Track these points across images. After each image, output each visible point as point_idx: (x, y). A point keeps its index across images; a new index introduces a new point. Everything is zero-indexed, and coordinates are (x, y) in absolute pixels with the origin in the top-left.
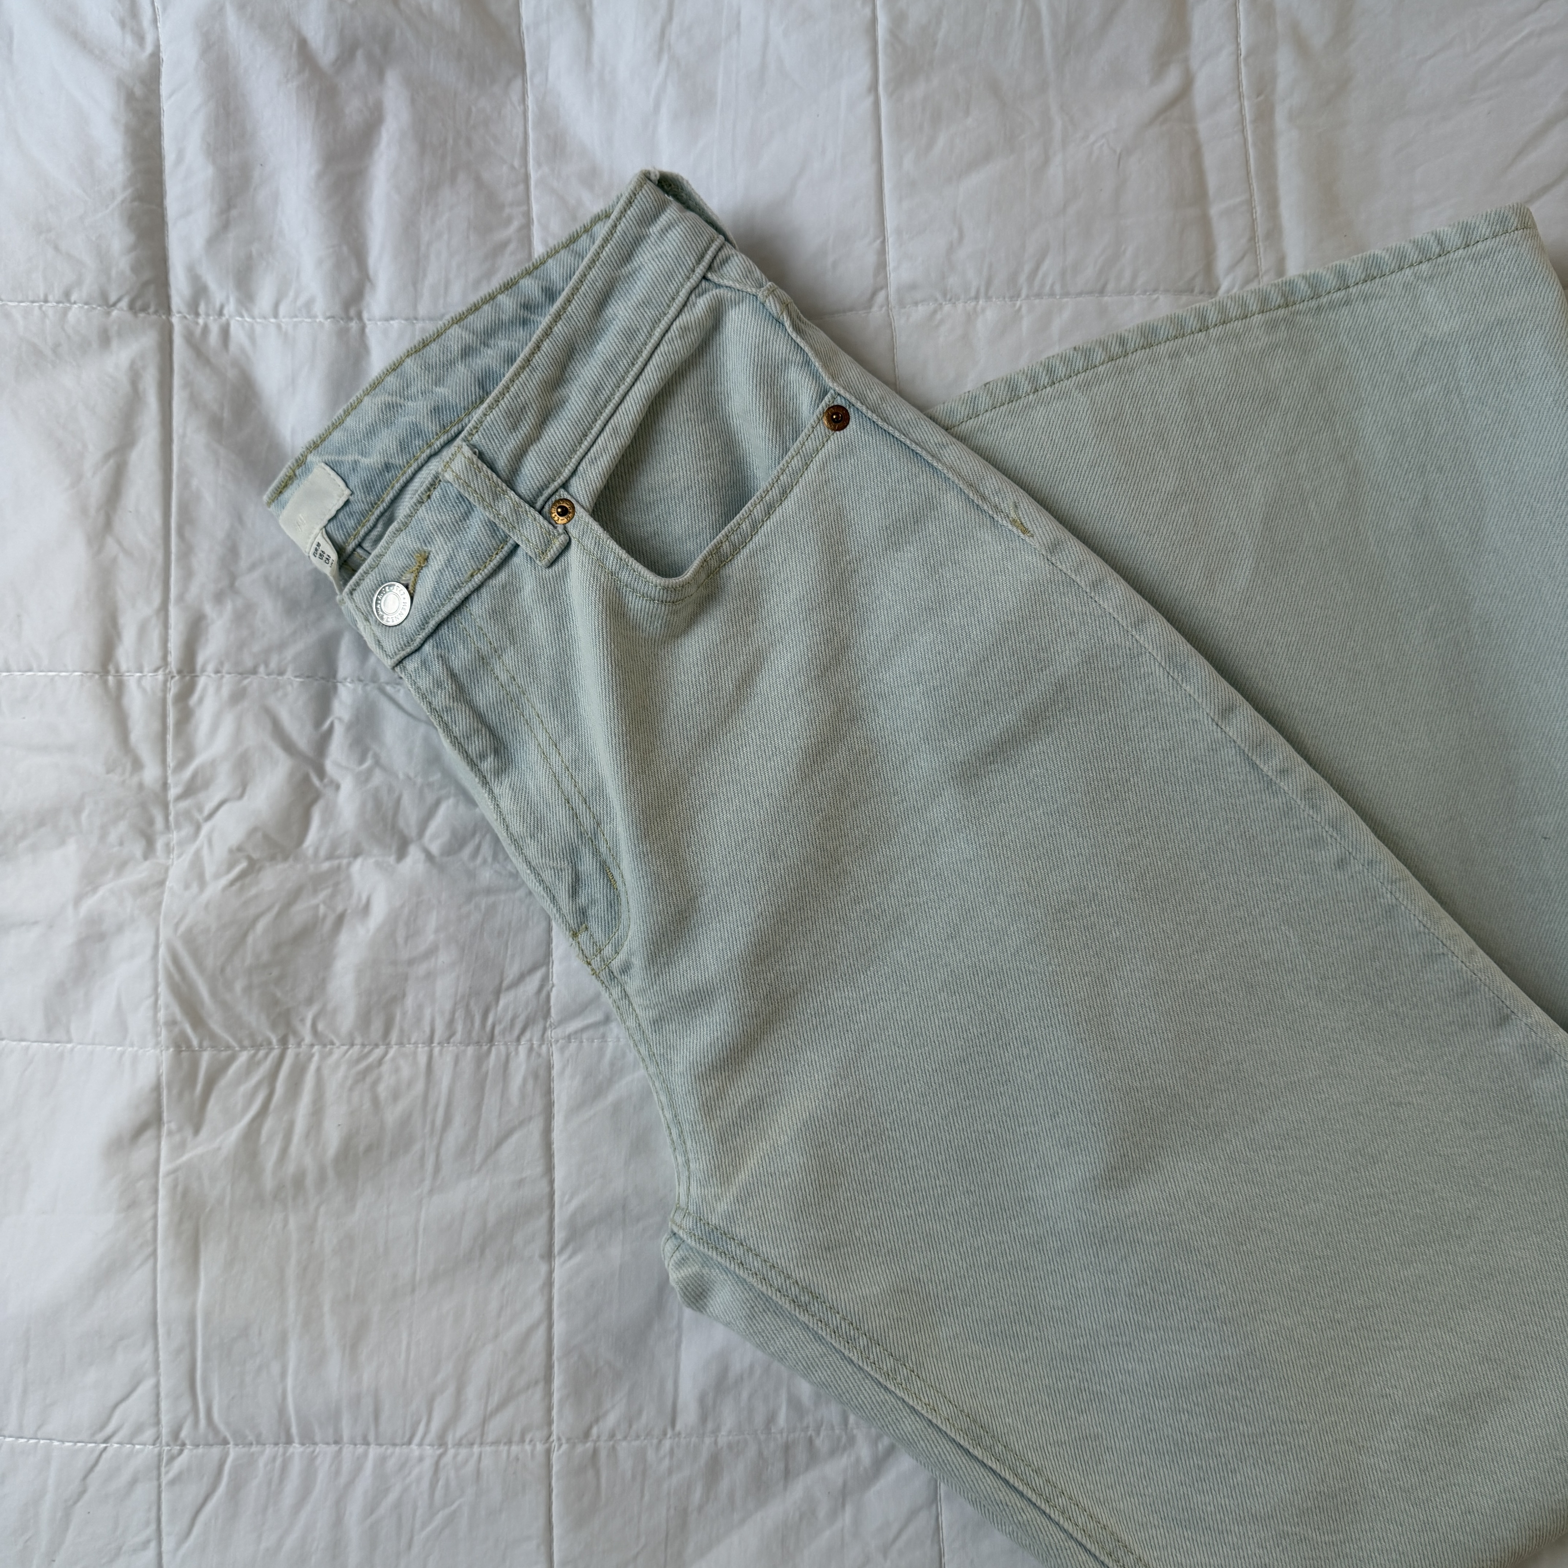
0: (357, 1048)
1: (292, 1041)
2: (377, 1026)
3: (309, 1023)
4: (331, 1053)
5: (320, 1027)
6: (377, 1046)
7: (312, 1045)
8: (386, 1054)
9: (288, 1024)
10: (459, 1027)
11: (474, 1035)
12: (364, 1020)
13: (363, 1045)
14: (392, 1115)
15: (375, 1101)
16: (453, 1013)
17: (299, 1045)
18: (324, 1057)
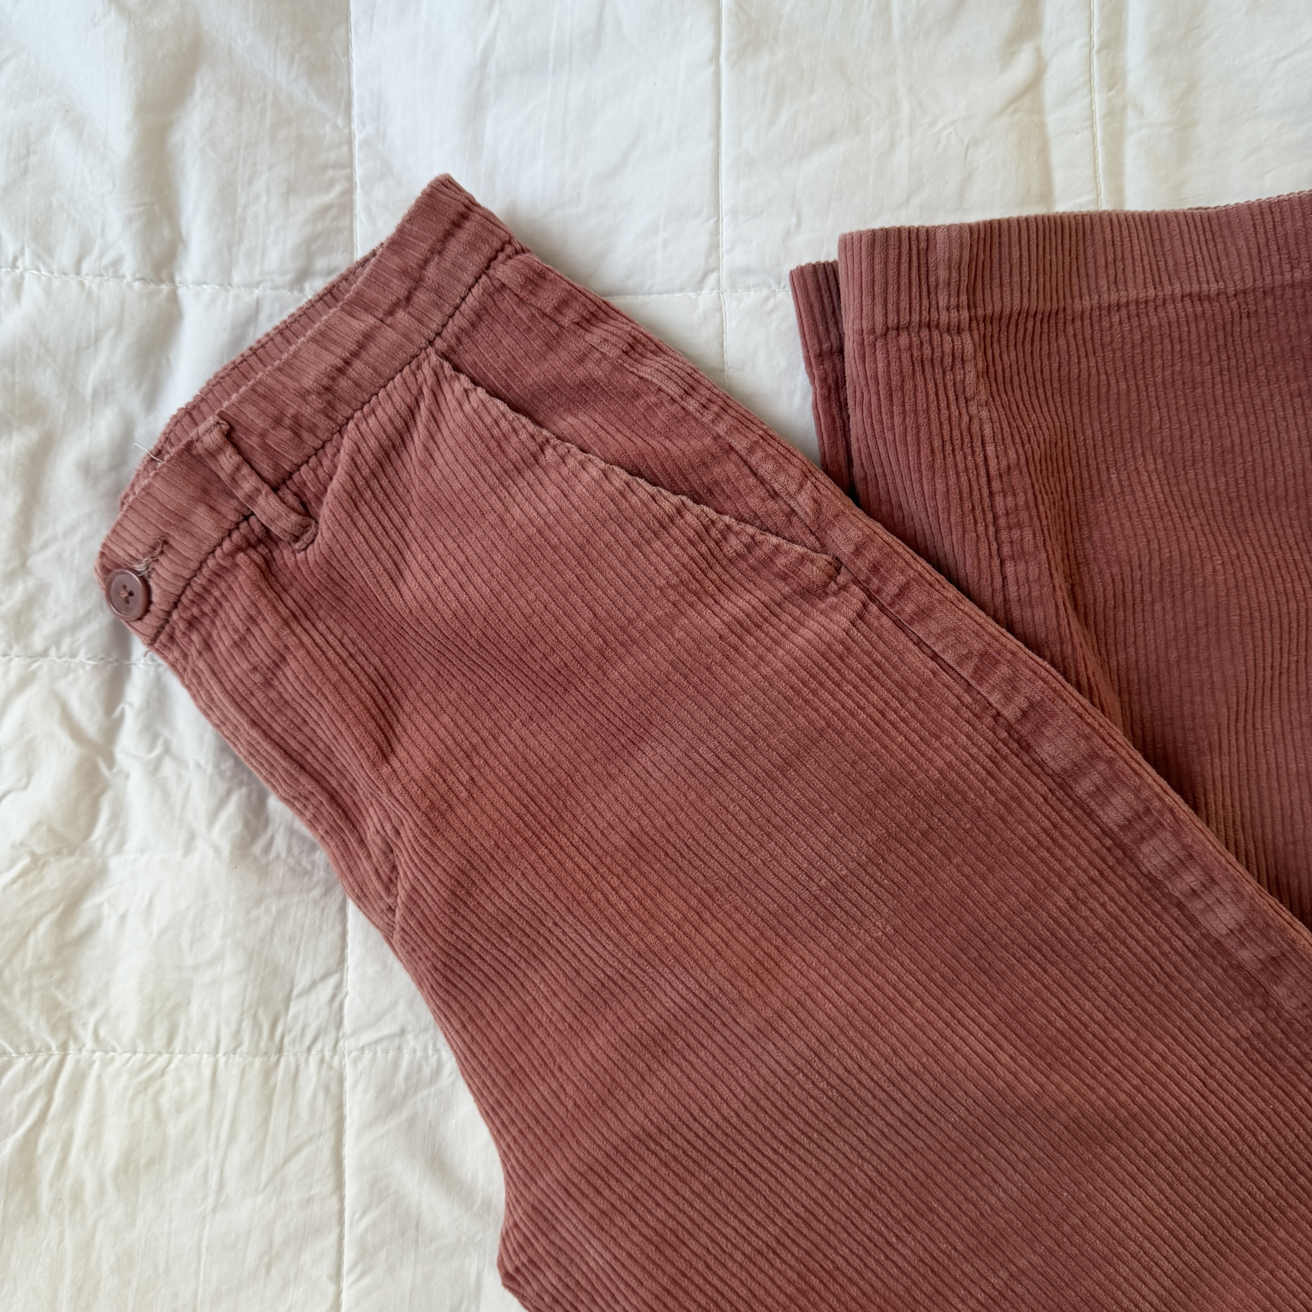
0: (140, 1055)
1: (72, 1046)
2: (160, 1034)
3: (90, 1028)
4: (112, 1060)
5: (102, 1033)
6: (160, 1054)
7: (93, 1052)
8: (169, 1062)
9: (69, 1029)
10: (246, 1037)
11: (263, 1045)
12: (148, 1028)
13: (146, 1053)
14: (174, 1129)
15: (158, 1114)
16: (240, 1022)
17: (80, 1050)
18: (105, 1064)
